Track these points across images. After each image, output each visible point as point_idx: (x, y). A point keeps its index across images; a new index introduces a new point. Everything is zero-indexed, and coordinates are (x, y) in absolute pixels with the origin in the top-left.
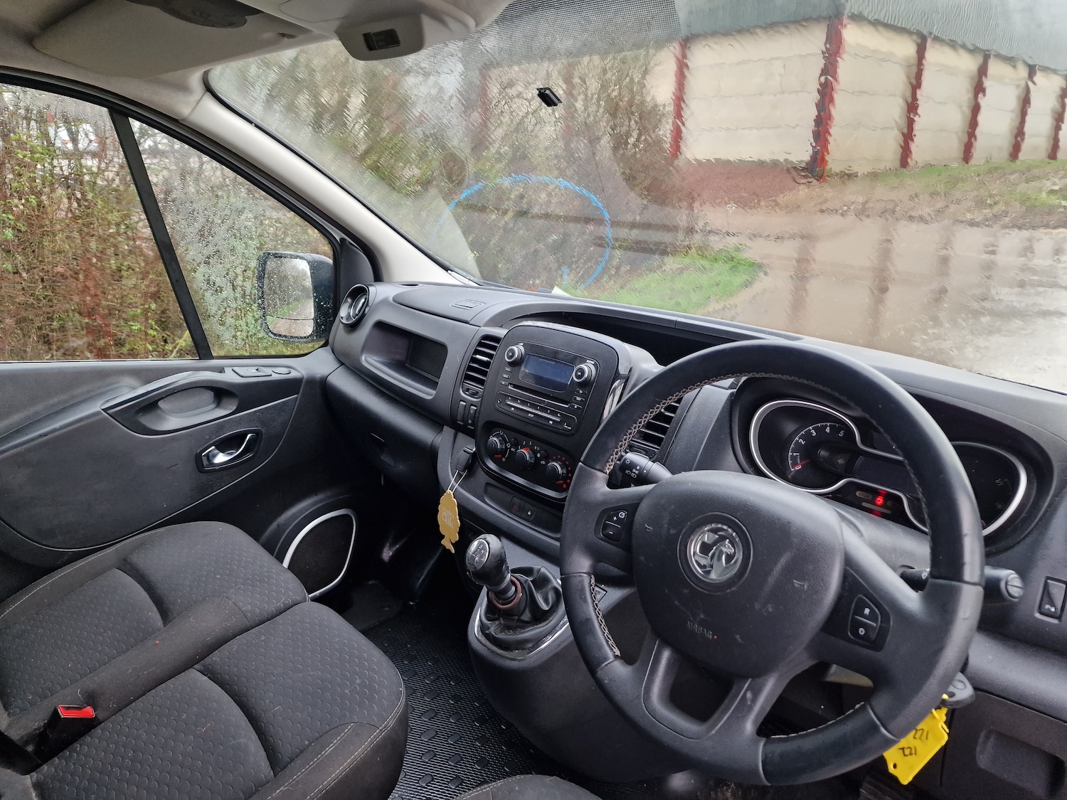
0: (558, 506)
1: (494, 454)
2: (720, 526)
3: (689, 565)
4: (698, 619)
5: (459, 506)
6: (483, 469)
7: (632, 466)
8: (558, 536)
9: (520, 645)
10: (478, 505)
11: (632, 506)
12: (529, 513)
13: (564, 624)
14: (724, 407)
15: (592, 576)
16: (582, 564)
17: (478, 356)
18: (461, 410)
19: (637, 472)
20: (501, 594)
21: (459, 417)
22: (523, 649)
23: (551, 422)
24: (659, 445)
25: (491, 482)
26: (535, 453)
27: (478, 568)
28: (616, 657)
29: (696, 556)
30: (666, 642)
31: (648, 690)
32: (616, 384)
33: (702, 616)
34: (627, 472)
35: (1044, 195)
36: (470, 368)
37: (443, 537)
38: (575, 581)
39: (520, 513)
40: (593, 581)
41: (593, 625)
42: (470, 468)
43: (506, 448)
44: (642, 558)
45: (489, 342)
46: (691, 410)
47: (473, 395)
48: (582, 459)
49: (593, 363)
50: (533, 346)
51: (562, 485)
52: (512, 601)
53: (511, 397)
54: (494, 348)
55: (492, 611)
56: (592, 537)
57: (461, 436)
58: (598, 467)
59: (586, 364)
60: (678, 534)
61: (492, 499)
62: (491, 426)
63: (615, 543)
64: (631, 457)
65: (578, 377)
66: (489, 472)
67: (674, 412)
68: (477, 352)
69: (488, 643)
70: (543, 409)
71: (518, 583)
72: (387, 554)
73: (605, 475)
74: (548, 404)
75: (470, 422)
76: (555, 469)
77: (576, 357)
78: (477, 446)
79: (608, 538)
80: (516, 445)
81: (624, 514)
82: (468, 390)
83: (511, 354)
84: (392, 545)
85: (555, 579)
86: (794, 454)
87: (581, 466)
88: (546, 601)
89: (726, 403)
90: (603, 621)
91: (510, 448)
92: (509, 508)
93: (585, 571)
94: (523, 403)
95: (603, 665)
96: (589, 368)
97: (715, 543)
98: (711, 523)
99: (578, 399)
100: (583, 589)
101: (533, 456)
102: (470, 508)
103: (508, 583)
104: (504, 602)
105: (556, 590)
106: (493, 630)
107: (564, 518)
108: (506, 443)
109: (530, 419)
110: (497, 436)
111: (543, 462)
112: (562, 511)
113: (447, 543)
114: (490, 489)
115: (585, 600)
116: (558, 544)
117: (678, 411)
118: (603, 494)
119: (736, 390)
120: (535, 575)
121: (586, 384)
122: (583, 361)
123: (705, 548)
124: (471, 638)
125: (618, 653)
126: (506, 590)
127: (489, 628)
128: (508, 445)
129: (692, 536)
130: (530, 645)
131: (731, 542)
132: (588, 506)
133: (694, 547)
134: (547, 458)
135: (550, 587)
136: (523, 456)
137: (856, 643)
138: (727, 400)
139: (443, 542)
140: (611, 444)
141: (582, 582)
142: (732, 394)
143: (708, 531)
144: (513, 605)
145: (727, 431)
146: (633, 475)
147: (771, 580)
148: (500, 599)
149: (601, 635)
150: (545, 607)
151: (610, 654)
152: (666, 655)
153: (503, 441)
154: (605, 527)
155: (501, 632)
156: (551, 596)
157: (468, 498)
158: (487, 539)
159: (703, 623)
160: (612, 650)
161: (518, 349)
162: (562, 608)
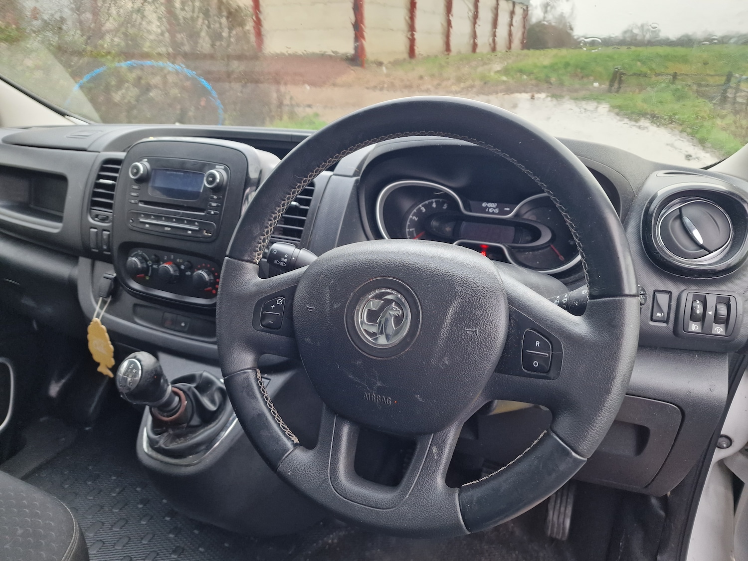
0: (209, 312)
1: (136, 274)
2: (383, 290)
3: (359, 336)
4: (375, 388)
5: (109, 331)
6: (128, 292)
7: (280, 255)
8: (214, 340)
9: (193, 450)
10: (128, 327)
11: (290, 291)
12: (183, 324)
13: (234, 420)
14: (352, 193)
15: (258, 370)
16: (245, 360)
17: (102, 181)
18: (93, 238)
19: (285, 260)
20: (165, 407)
21: (92, 245)
22: (196, 453)
23: (190, 232)
24: (299, 237)
25: (138, 303)
26: (178, 265)
27: (133, 387)
28: (295, 445)
29: (364, 325)
30: (344, 417)
31: (334, 471)
32: (248, 191)
33: (379, 384)
34: (276, 262)
35: (492, 74)
36: (95, 194)
37: (98, 364)
38: (239, 379)
39: (174, 327)
40: (259, 375)
41: (267, 419)
42: (114, 292)
43: (148, 266)
44: (308, 340)
45: (110, 166)
46: (324, 199)
47: (103, 220)
48: (228, 253)
49: (223, 167)
50: (158, 160)
51: (211, 291)
52: (179, 409)
53: (143, 214)
54: (116, 171)
55: (158, 426)
56: (251, 331)
57: (99, 265)
58: (246, 258)
59: (216, 169)
60: (343, 307)
61: (142, 318)
62: (127, 248)
63: (276, 330)
64: (278, 247)
65: (210, 183)
66: (134, 293)
67: (308, 205)
68: (100, 177)
69: (160, 457)
70: (179, 221)
71: (181, 393)
72: (54, 390)
73: (255, 265)
74: (183, 215)
75: (105, 247)
76: (201, 277)
77: (204, 165)
78: (117, 271)
79: (269, 328)
80: (157, 261)
81: (282, 300)
82: (97, 216)
83: (135, 171)
84: (58, 381)
85: (219, 379)
86: (411, 230)
87: (228, 260)
88: (213, 401)
89: (353, 189)
90: (276, 413)
91: (152, 266)
92: (161, 324)
93: (249, 367)
94: (158, 217)
95: (284, 458)
96: (219, 173)
97: (382, 309)
98: (374, 289)
99: (214, 204)
100: (249, 387)
101: (176, 268)
102: (121, 331)
103: (170, 396)
104: (169, 414)
105: (220, 389)
106: (162, 442)
107: (217, 322)
108: (146, 261)
109: (167, 232)
110: (136, 256)
111: (188, 273)
112: (215, 316)
113: (103, 369)
114: (139, 309)
115: (255, 397)
116: (215, 347)
117: (312, 203)
118: (257, 285)
119: (359, 177)
120: (198, 380)
121: (218, 189)
122: (213, 167)
123: (373, 316)
124: (141, 456)
125: (296, 440)
126: (169, 402)
127: (157, 442)
128: (150, 263)
129: (358, 307)
130: (203, 447)
131: (397, 304)
132: (243, 299)
133: (361, 316)
134: (192, 268)
135: (214, 388)
136: (167, 271)
137: (530, 376)
138: (354, 186)
139: (100, 369)
140: (256, 232)
141: (247, 379)
142: (357, 181)
143: (373, 298)
144: (180, 414)
145: (357, 215)
146: (282, 264)
147: (443, 333)
148: (165, 412)
149: (276, 426)
150: (213, 408)
151: (289, 445)
152: (346, 430)
153: (143, 260)
154: (264, 317)
155: (171, 442)
156: (217, 397)
157: (118, 323)
158: (138, 357)
159: (380, 391)
160: (291, 439)
161: (143, 166)
162: (229, 406)
